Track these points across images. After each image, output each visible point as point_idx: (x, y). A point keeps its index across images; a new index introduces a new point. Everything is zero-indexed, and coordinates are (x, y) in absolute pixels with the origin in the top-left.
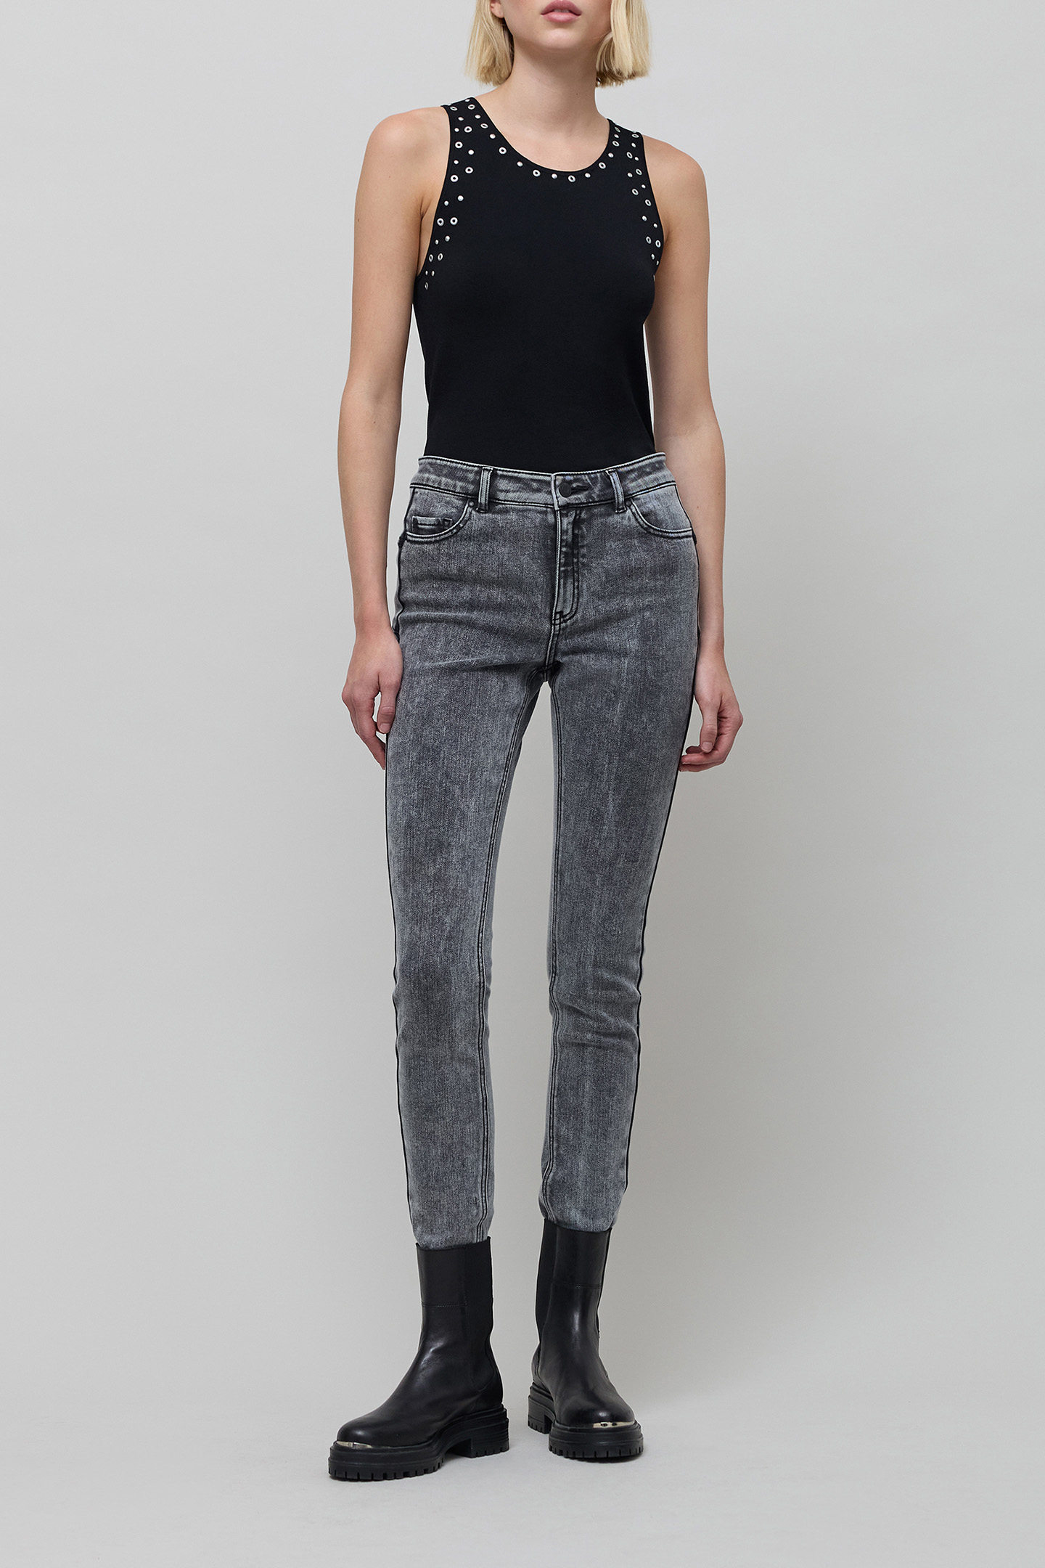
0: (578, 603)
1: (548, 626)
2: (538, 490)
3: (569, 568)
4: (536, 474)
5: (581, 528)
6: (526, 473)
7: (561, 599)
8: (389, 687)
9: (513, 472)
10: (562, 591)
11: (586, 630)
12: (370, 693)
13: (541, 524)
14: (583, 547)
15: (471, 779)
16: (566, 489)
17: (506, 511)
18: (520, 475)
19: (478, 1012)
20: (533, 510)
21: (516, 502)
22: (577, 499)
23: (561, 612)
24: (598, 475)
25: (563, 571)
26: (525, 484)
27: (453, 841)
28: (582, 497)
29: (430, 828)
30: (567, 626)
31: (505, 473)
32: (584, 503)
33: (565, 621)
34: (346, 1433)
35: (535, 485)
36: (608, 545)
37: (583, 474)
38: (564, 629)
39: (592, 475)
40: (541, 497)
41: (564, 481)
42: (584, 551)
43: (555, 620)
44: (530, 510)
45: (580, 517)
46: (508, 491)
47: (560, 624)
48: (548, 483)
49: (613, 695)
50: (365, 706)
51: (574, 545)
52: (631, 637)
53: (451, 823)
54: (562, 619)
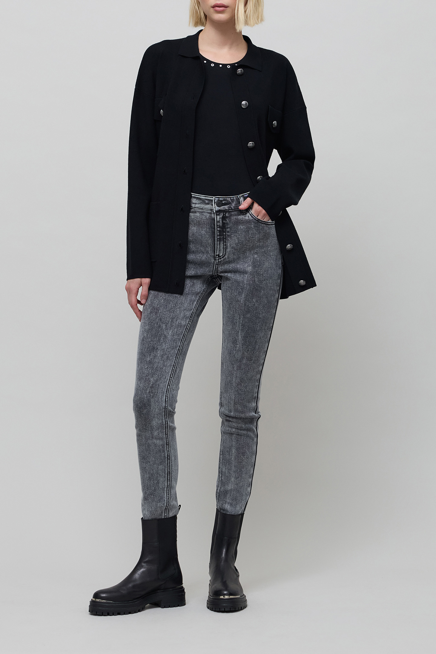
0: (226, 251)
1: (213, 260)
2: (208, 204)
3: (222, 237)
4: (207, 197)
5: (226, 220)
6: (203, 196)
7: (218, 250)
8: (145, 284)
9: (198, 195)
10: (218, 246)
11: (229, 262)
12: (137, 286)
13: (209, 218)
14: (228, 228)
15: (171, 322)
16: (219, 204)
17: (195, 212)
18: (201, 197)
19: (164, 419)
20: (206, 212)
21: (199, 208)
22: (224, 208)
23: (218, 255)
24: (235, 198)
25: (219, 238)
26: (203, 201)
27: (159, 347)
28: (226, 207)
29: (150, 341)
30: (221, 261)
31: (195, 196)
32: (227, 210)
33: (220, 259)
34: (96, 595)
35: (207, 201)
36: (239, 227)
37: (228, 197)
38: (220, 262)
39: (232, 198)
40: (208, 206)
41: (218, 200)
42: (228, 230)
43: (216, 258)
44: (205, 212)
45: (225, 215)
46: (196, 204)
47: (218, 260)
48: (212, 201)
49: (241, 290)
50: (134, 291)
51: (223, 227)
52: (248, 266)
53: (159, 340)
54: (219, 258)
